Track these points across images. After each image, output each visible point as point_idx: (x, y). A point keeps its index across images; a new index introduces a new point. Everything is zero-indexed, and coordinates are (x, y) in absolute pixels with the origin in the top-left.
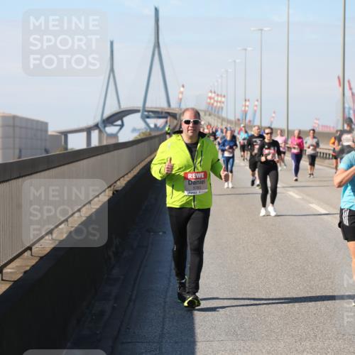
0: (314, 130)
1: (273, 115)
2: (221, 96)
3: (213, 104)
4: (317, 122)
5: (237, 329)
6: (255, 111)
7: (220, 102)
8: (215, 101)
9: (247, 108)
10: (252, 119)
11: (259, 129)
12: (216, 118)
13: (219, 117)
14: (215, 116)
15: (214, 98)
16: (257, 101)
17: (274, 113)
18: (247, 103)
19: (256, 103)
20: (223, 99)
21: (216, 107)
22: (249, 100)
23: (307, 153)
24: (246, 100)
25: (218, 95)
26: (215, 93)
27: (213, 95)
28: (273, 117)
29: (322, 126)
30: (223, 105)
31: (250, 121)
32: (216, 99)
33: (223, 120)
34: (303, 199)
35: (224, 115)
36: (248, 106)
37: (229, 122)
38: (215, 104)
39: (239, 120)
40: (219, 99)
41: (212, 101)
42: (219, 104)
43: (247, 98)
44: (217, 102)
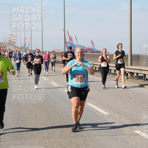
0: (54, 51)
1: (37, 45)
2: (15, 37)
3: (11, 40)
4: (55, 48)
5: (18, 135)
6: (29, 43)
7: (14, 40)
8: (12, 39)
9: (26, 42)
10: (28, 47)
11: (30, 51)
12: (13, 46)
13: (14, 46)
14: (12, 45)
15: (11, 38)
16: (30, 39)
17: (37, 44)
18: (26, 40)
19: (30, 40)
20: (16, 38)
21: (13, 41)
22: (27, 39)
23: (51, 61)
24: (25, 39)
25: (13, 37)
26: (12, 35)
27: (11, 37)
28: (37, 46)
29: (57, 50)
30: (15, 41)
31: (27, 48)
32: (12, 38)
33: (16, 47)
34: (48, 80)
35: (16, 45)
36: (26, 41)
37: (18, 48)
38: (12, 40)
39: (22, 47)
40: (14, 38)
41: (11, 39)
42: (14, 41)
43: (26, 38)
44: (13, 39)
